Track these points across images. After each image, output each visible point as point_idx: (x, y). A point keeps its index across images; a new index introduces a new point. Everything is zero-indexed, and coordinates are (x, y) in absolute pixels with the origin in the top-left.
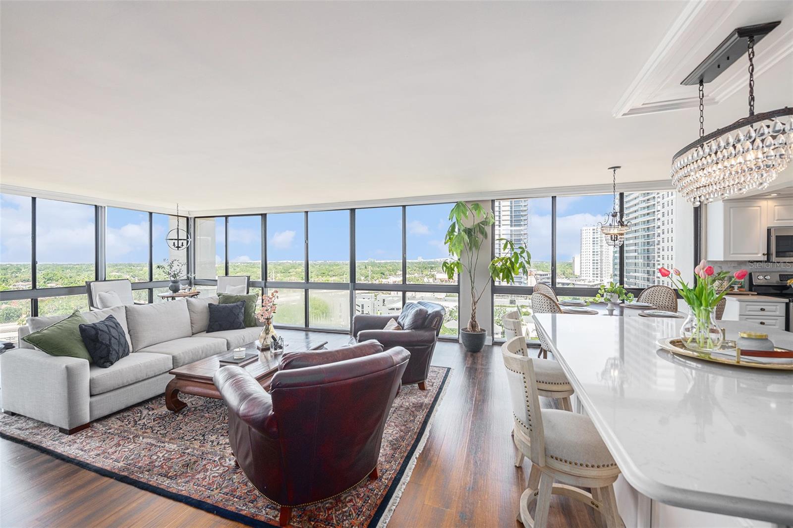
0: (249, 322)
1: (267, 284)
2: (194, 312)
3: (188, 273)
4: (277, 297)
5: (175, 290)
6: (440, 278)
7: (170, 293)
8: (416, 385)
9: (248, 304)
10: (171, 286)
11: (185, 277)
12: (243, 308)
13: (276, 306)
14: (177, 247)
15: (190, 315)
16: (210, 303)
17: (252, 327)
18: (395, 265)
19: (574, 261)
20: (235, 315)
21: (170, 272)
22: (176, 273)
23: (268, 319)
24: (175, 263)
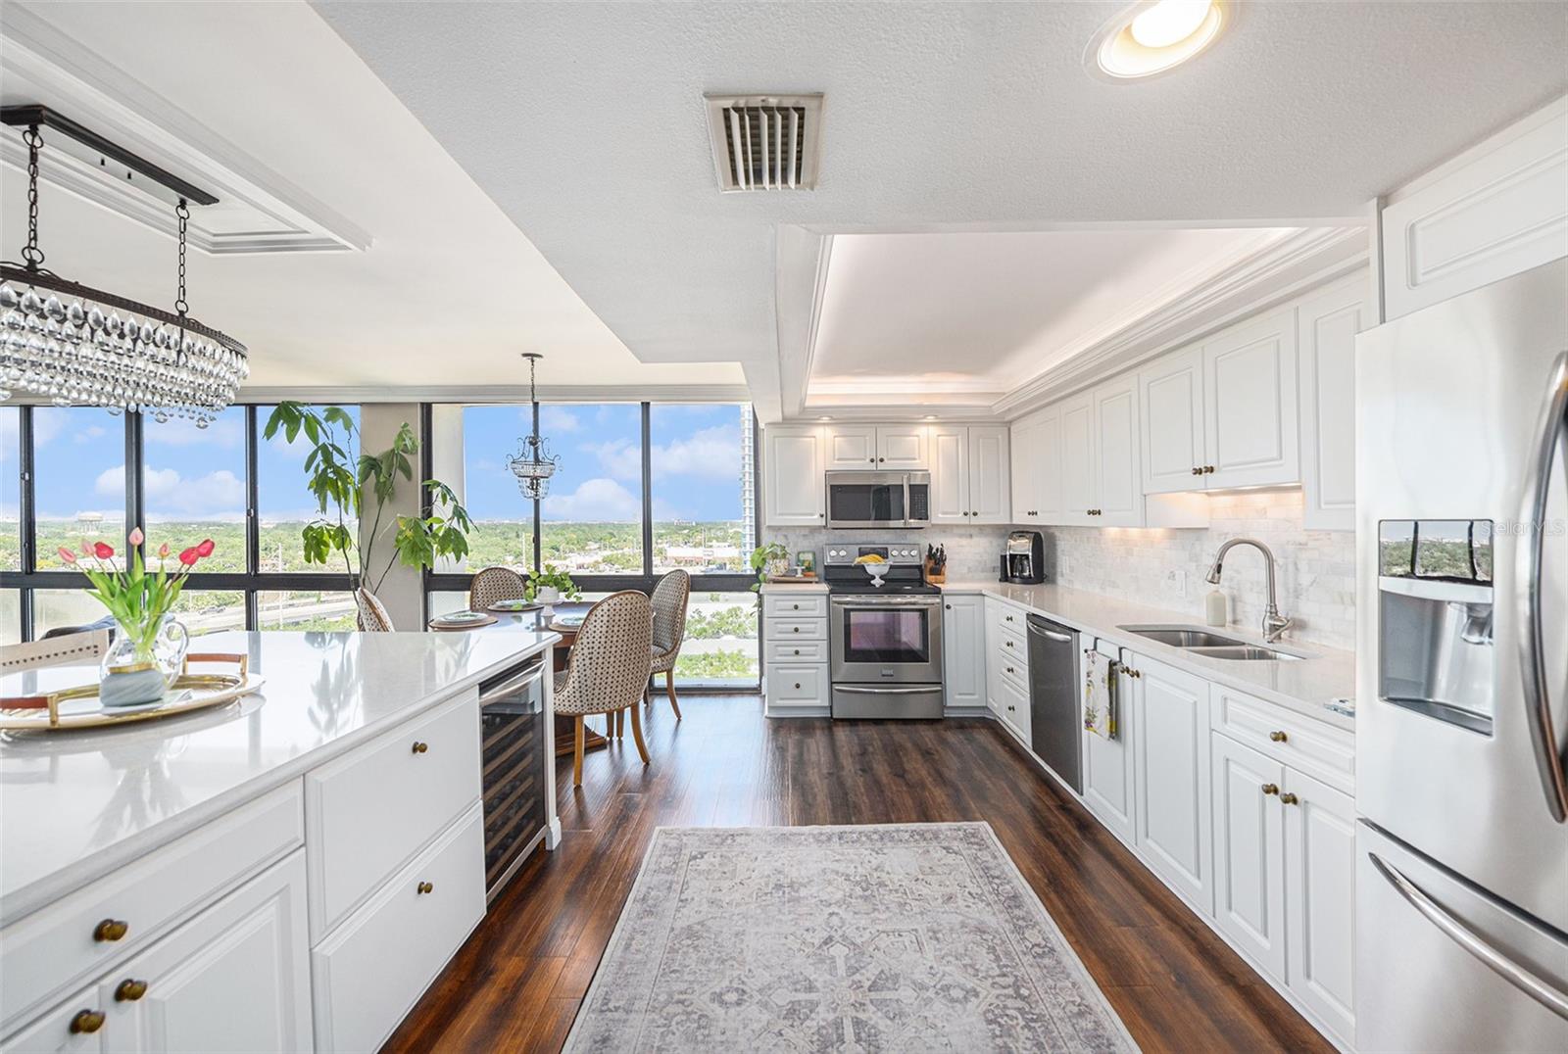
6: (675, 555)
18: (584, 531)
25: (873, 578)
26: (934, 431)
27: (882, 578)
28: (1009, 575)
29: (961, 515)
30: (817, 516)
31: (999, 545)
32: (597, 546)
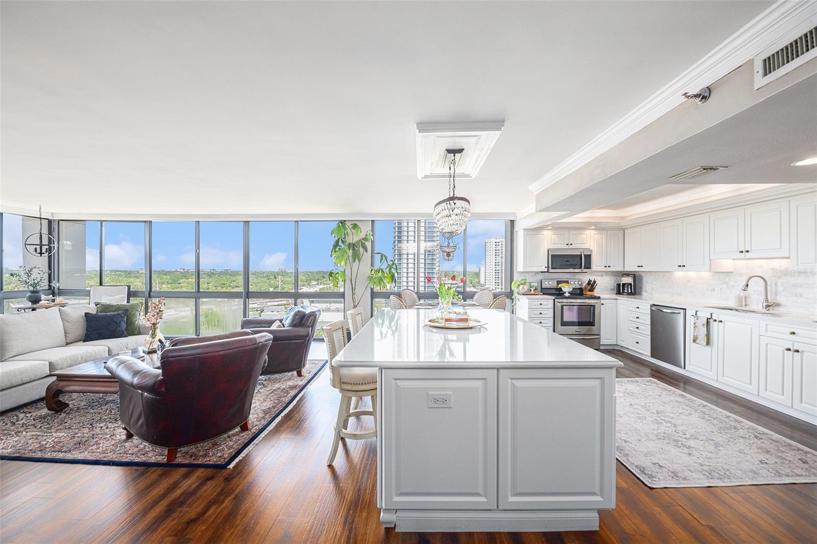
0: (132, 330)
1: (151, 294)
2: (67, 321)
3: (50, 281)
4: (164, 304)
5: (35, 300)
7: (29, 304)
8: (295, 373)
9: (131, 313)
10: (30, 297)
11: (47, 287)
12: (126, 317)
13: (163, 312)
14: (39, 253)
15: (63, 325)
16: (86, 312)
17: (135, 335)
19: (480, 271)
20: (117, 323)
21: (28, 280)
22: (36, 282)
23: (154, 324)
24: (35, 271)
25: (565, 293)
26: (593, 232)
27: (569, 293)
28: (621, 291)
29: (603, 267)
30: (544, 267)
31: (614, 280)
32: (316, 283)
